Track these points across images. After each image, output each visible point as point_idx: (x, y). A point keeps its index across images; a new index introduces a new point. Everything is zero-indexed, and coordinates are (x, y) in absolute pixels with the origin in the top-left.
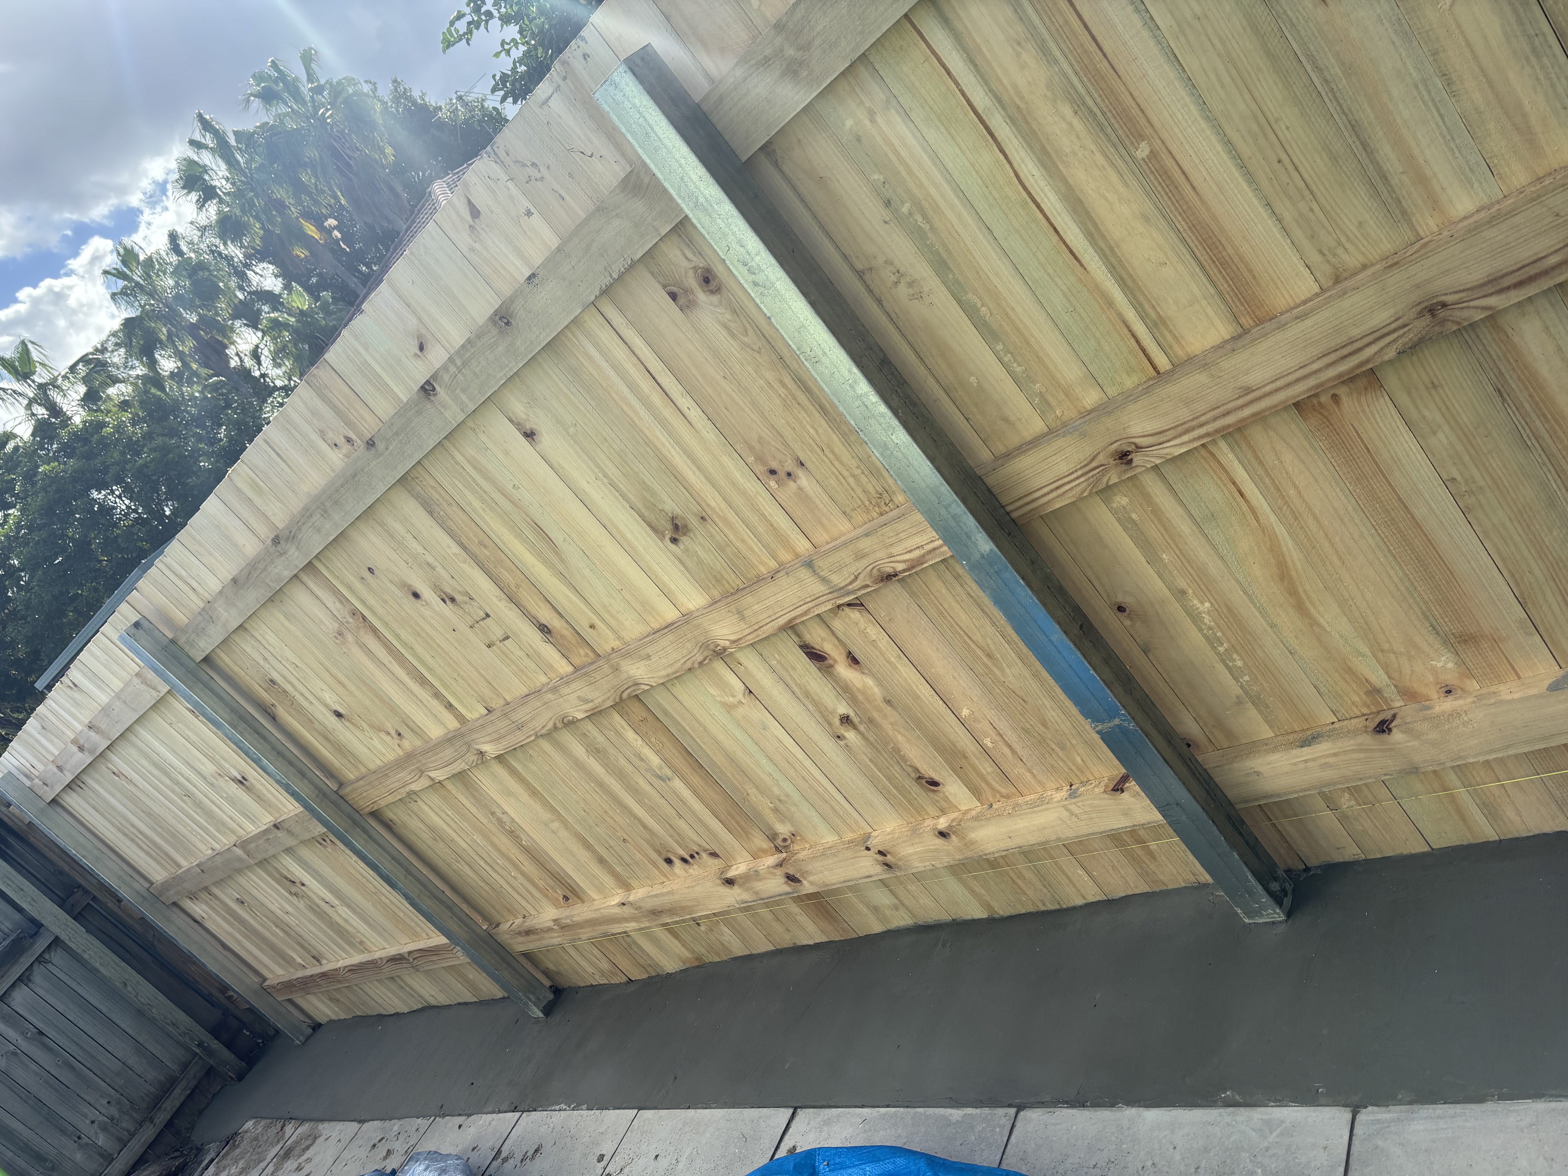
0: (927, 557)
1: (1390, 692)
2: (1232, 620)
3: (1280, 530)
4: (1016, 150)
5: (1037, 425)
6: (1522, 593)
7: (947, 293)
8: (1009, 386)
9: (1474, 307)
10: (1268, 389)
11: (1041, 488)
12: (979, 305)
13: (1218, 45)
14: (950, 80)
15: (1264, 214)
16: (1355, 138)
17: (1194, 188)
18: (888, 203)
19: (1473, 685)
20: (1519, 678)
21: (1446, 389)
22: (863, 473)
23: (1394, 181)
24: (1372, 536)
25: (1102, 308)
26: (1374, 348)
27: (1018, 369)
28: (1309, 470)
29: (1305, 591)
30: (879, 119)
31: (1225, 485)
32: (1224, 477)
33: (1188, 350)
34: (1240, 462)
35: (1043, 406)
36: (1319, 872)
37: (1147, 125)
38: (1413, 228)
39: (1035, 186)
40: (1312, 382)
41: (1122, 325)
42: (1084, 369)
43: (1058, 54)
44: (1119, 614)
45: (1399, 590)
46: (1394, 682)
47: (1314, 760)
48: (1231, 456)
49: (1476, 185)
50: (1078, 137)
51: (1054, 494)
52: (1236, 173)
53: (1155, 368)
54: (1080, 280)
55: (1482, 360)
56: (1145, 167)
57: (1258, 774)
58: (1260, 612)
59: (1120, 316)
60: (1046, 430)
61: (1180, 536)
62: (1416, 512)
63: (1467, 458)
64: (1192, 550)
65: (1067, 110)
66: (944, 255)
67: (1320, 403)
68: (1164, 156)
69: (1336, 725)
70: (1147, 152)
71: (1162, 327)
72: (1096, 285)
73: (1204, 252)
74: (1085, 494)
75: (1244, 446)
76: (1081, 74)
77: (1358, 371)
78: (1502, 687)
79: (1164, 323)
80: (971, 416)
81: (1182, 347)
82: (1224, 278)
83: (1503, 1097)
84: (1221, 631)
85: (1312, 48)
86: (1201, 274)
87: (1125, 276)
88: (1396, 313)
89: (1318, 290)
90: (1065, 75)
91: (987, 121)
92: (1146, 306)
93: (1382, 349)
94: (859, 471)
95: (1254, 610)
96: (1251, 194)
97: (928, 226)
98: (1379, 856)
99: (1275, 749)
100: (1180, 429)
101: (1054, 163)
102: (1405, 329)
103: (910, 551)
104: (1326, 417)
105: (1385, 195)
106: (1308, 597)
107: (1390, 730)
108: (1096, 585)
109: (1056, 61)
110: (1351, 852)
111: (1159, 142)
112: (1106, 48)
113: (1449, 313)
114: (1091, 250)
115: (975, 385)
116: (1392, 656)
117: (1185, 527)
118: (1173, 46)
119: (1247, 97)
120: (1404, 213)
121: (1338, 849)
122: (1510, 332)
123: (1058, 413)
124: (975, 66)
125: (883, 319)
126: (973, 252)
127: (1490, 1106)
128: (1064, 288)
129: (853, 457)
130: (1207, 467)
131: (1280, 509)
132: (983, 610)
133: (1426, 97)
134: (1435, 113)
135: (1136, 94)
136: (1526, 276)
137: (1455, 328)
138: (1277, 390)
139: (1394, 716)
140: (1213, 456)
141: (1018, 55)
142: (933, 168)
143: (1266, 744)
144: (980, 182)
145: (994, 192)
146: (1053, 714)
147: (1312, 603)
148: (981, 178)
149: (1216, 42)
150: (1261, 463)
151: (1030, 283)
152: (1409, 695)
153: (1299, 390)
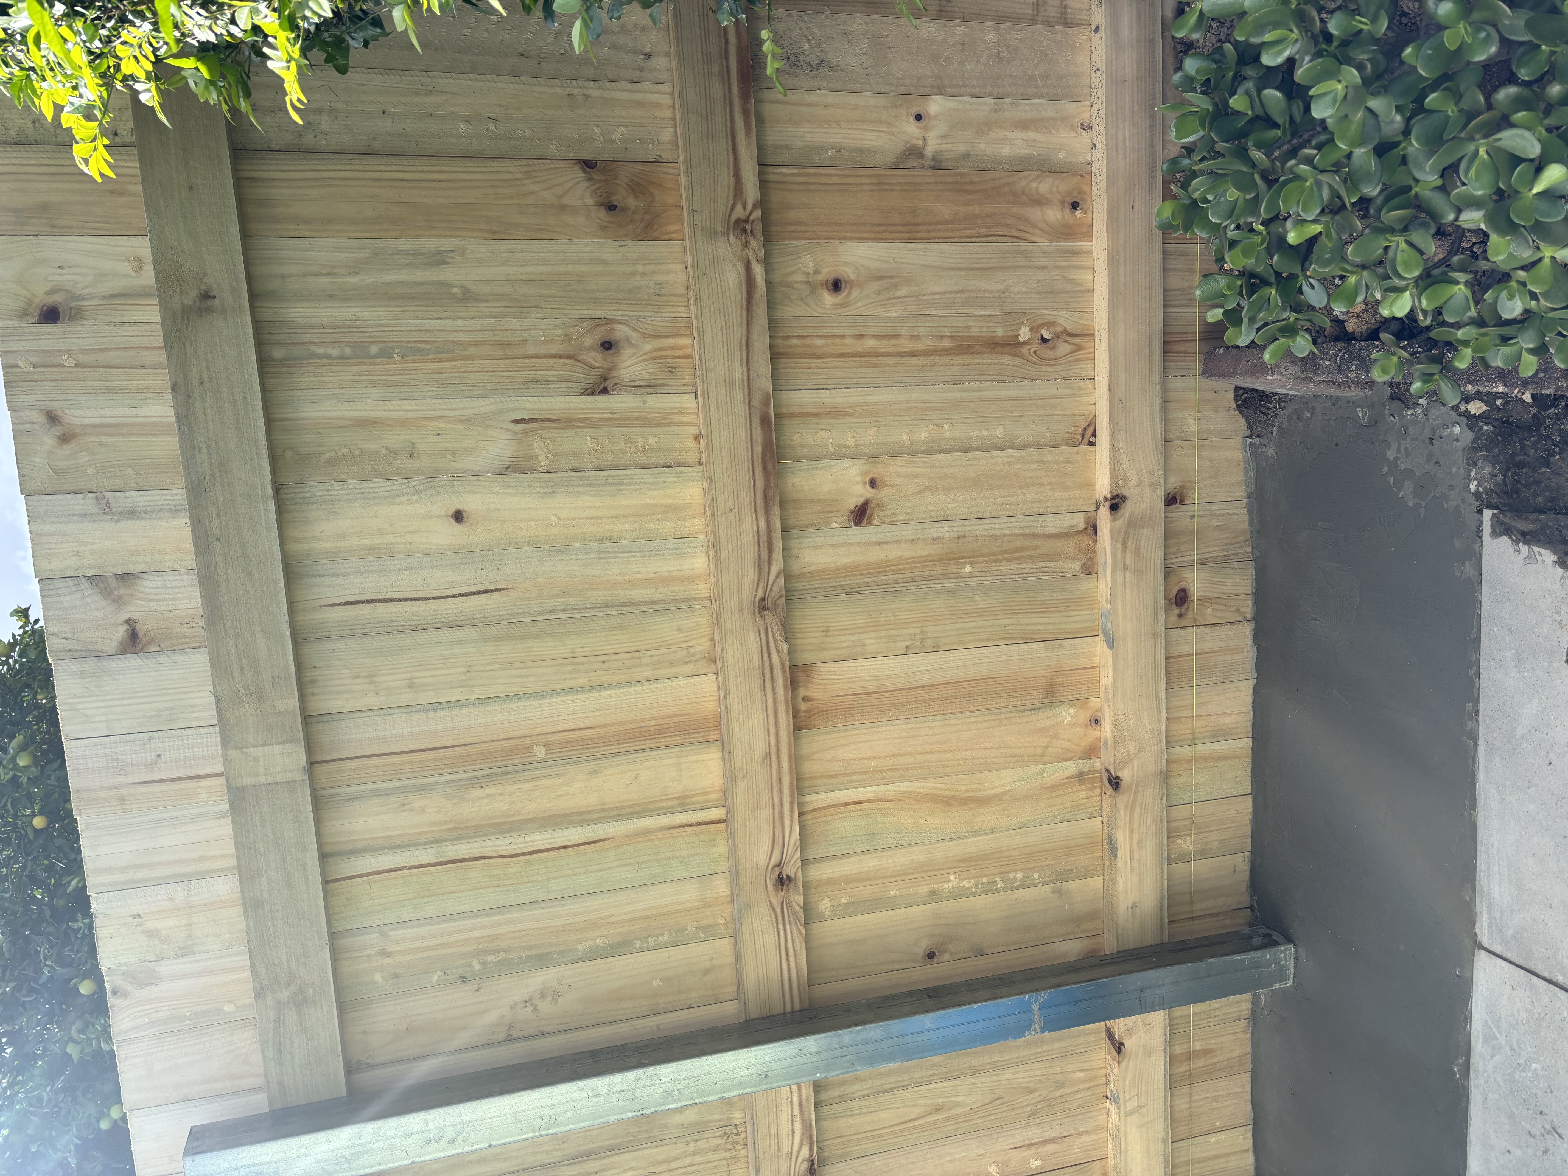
0: (806, 1117)
1: (1085, 765)
2: (974, 863)
3: (903, 787)
4: (483, 847)
5: (725, 945)
6: (1023, 638)
7: (567, 967)
8: (677, 953)
9: (774, 582)
10: (773, 742)
11: (781, 968)
12: (592, 944)
13: (496, 667)
14: (396, 873)
15: (637, 688)
16: (614, 609)
17: (590, 728)
18: (463, 979)
19: (1095, 702)
20: (1098, 667)
21: (831, 624)
22: (696, 1141)
23: (659, 597)
24: (934, 721)
25: (649, 841)
26: (775, 656)
27: (666, 937)
28: (859, 743)
29: (966, 791)
30: (391, 948)
31: (846, 812)
32: (838, 809)
33: (717, 788)
34: (830, 791)
35: (709, 932)
36: (1255, 898)
37: (522, 740)
38: (699, 599)
39: (520, 846)
40: (782, 707)
41: (670, 831)
42: (692, 880)
43: (430, 780)
44: (935, 960)
45: (989, 721)
46: (1076, 758)
47: (1132, 851)
48: (822, 796)
49: (689, 550)
50: (501, 794)
51: (792, 959)
52: (595, 694)
53: (719, 822)
54: (616, 847)
55: (819, 594)
56: (554, 755)
57: (1134, 906)
58: (975, 836)
59: (662, 829)
60: (732, 940)
61: (878, 870)
62: (925, 682)
63: (893, 632)
64: (895, 866)
65: (476, 793)
66: (534, 952)
67: (806, 712)
68: (552, 738)
69: (1105, 821)
70: (543, 749)
71: (687, 801)
72: (627, 836)
73: (643, 742)
74: (803, 932)
75: (817, 782)
76: (456, 770)
77: (788, 673)
78: (1102, 682)
79: (684, 797)
80: (689, 1002)
81: (712, 792)
82: (671, 736)
83: (1473, 807)
84: (982, 877)
85: (535, 609)
86: (660, 752)
87: (631, 810)
88: (754, 632)
89: (715, 677)
90: (449, 782)
91: (447, 859)
92: (664, 804)
93: (777, 651)
94: (692, 1144)
95: (969, 840)
96: (617, 691)
97: (502, 954)
98: (1250, 840)
99: (1114, 881)
100: (777, 823)
101: (510, 823)
102: (770, 630)
103: (793, 1132)
104: (819, 712)
105: (666, 606)
106: (973, 791)
107: (1117, 778)
108: (899, 967)
109: (435, 784)
110: (1241, 862)
111: (540, 737)
112: (448, 743)
113: (770, 599)
114: (596, 827)
115: (661, 983)
116: (1050, 749)
117: (871, 863)
118: (477, 697)
119: (544, 663)
120: (686, 600)
121: (1235, 871)
122: (806, 570)
123: (721, 921)
124: (399, 846)
125: (561, 1039)
126: (546, 925)
127: (1480, 820)
128: (615, 864)
129: (675, 1143)
130: (824, 819)
131: (884, 778)
132: (886, 1091)
133: (611, 556)
134: (626, 555)
135: (495, 737)
136: (766, 544)
137: (784, 599)
138: (777, 735)
139: (1107, 770)
140: (815, 810)
141: (412, 809)
142: (457, 923)
143: (1108, 887)
144: (492, 890)
145: (508, 882)
146: (1022, 1076)
147: (981, 790)
148: (489, 887)
149: (491, 667)
150: (837, 776)
151: (597, 890)
152: (1091, 752)
153: (785, 720)
